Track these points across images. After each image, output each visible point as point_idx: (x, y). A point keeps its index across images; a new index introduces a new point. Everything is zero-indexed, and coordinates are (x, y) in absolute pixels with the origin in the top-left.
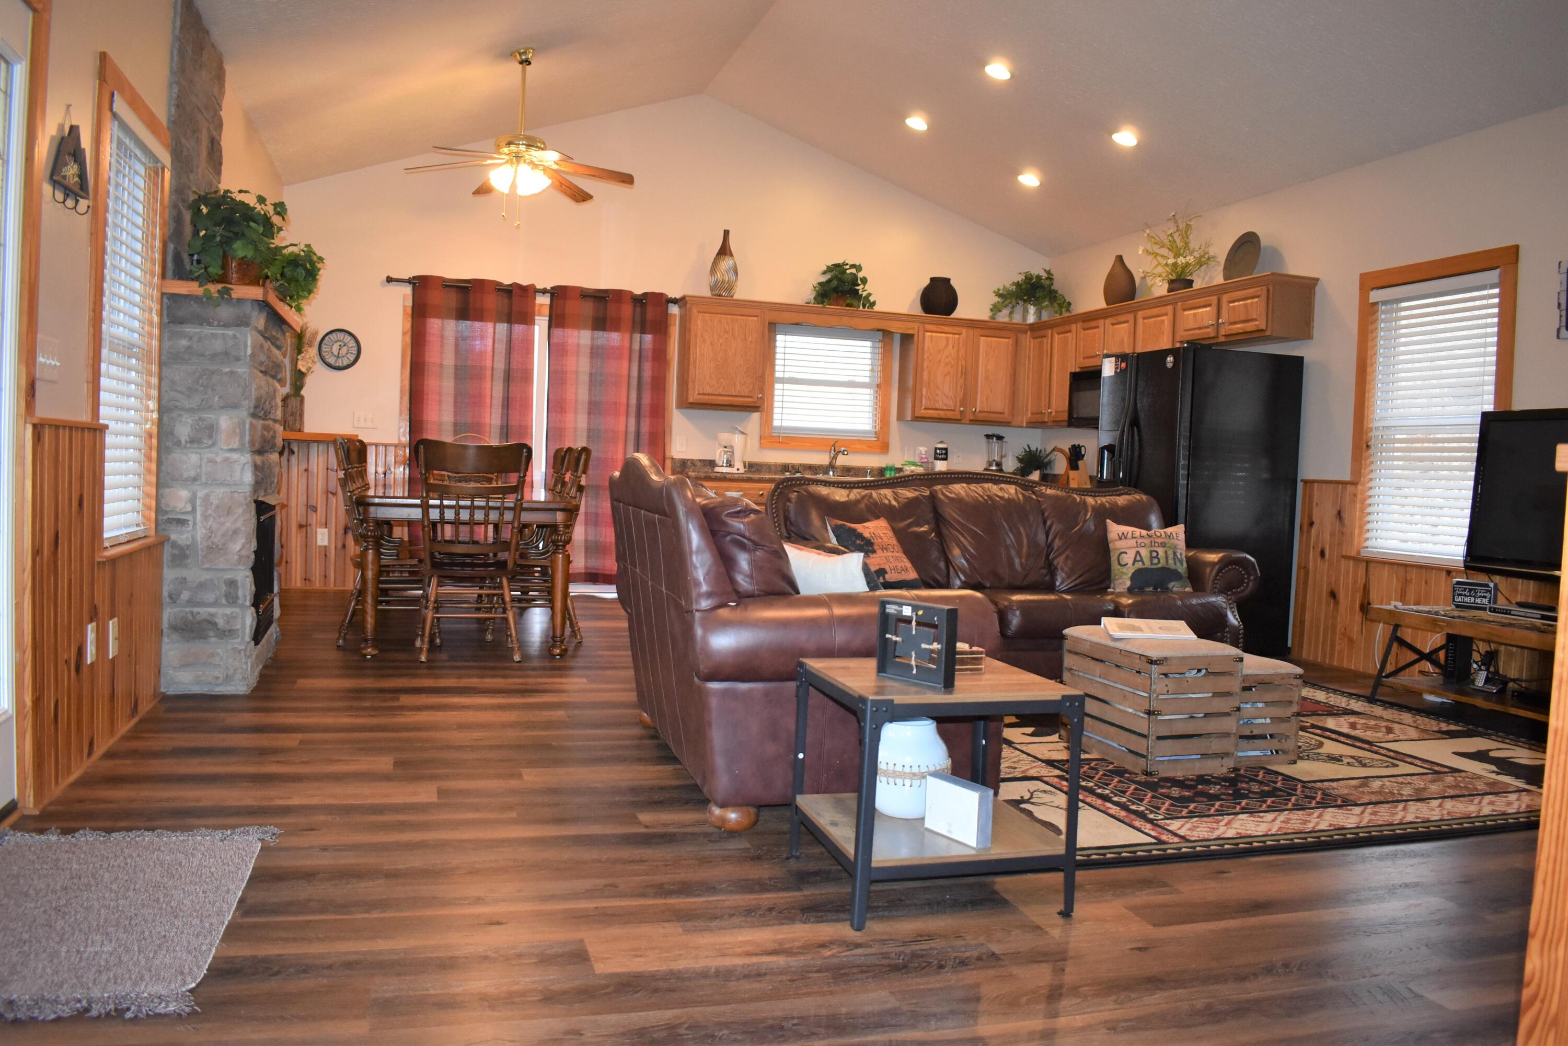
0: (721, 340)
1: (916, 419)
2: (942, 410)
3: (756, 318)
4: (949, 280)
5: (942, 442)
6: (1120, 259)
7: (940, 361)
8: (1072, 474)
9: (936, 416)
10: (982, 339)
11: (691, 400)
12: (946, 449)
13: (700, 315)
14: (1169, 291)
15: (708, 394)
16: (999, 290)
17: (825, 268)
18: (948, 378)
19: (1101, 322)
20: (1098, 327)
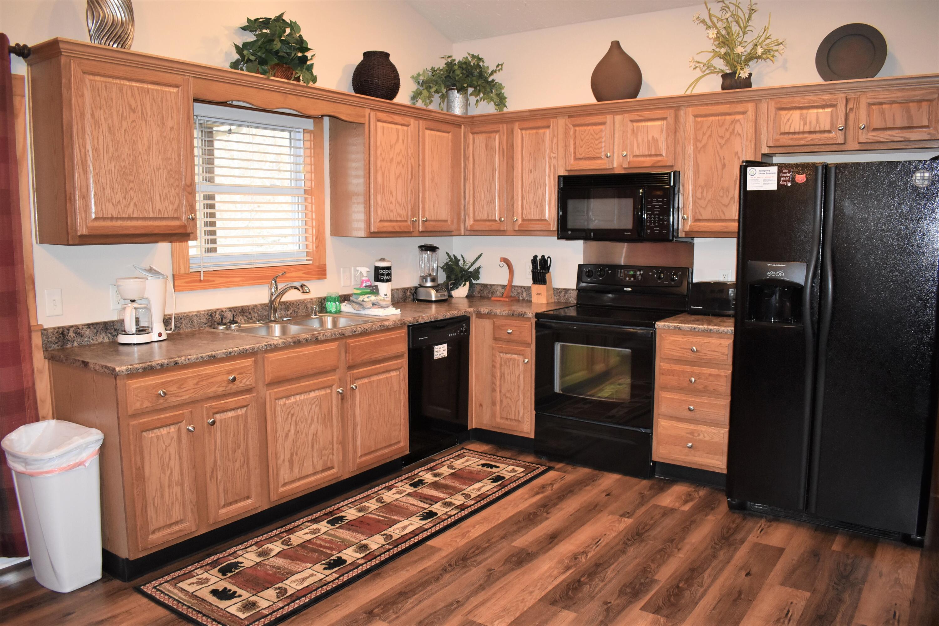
0: (125, 124)
1: (373, 235)
2: (397, 221)
3: (175, 90)
4: (387, 55)
5: (382, 260)
6: (616, 45)
7: (392, 160)
8: (537, 288)
9: (391, 229)
10: (428, 132)
11: (82, 230)
12: (389, 268)
13: (88, 78)
14: (723, 88)
15: (112, 218)
16: (419, 75)
17: (245, 23)
18: (400, 181)
19: (609, 118)
20: (604, 123)
